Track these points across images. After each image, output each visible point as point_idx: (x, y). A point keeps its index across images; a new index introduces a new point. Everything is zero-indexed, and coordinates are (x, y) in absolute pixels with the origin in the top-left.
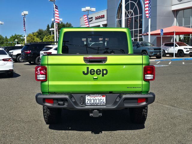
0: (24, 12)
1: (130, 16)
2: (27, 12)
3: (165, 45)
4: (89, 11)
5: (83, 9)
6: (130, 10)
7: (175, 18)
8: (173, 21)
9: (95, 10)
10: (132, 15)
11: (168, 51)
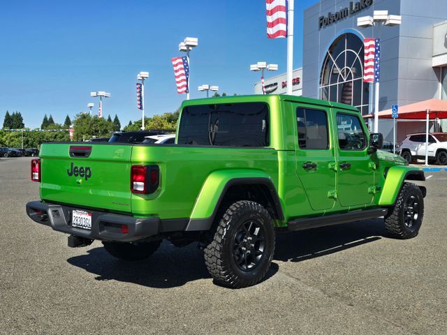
0: (142, 73)
1: (345, 80)
2: (148, 73)
3: (411, 139)
4: (265, 70)
5: (253, 67)
6: (345, 67)
7: (440, 84)
8: (435, 89)
9: (276, 69)
10: (350, 77)
11: (417, 152)
